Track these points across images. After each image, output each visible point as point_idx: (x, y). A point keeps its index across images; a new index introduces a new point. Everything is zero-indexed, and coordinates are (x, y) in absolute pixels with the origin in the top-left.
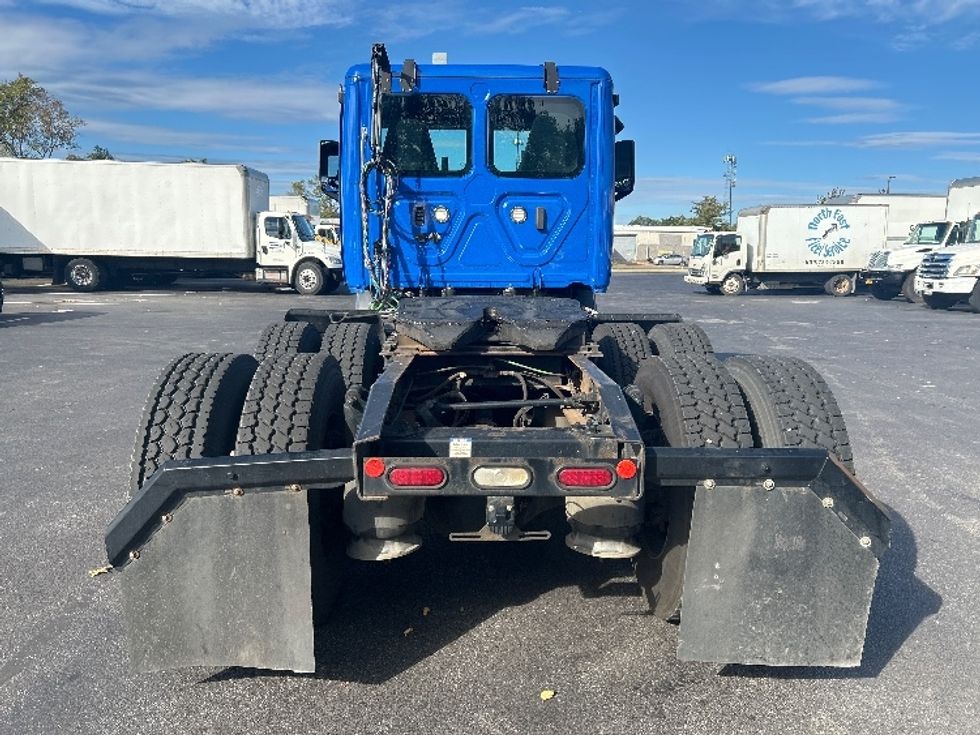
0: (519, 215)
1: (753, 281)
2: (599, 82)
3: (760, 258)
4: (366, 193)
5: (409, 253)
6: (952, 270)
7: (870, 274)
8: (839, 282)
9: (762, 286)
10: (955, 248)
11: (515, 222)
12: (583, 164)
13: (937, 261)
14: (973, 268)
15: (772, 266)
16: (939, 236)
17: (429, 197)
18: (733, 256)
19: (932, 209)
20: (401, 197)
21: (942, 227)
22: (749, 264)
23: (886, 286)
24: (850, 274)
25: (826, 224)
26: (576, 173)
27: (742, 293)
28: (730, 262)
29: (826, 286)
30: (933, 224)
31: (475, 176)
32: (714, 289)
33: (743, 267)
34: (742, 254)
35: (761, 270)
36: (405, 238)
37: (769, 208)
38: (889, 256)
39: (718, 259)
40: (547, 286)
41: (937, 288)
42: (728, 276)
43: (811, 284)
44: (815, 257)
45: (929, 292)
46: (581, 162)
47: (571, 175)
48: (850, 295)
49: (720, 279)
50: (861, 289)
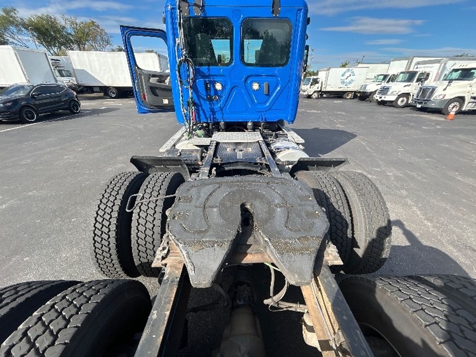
0: (256, 86)
1: (321, 94)
2: (302, 9)
3: (325, 86)
4: (180, 76)
5: (206, 106)
6: (389, 93)
7: (359, 92)
8: (349, 94)
9: (325, 96)
10: (391, 84)
11: (254, 90)
12: (289, 58)
13: (386, 89)
14: (397, 92)
15: (329, 89)
16: (384, 79)
17: (214, 77)
18: (317, 85)
19: (381, 69)
20: (200, 77)
21: (385, 76)
22: (321, 88)
23: (363, 96)
24: (352, 92)
25: (347, 74)
26: (286, 63)
27: (317, 98)
28: (316, 87)
29: (344, 96)
30: (382, 75)
31: (234, 66)
32: (309, 97)
33: (319, 89)
34: (319, 85)
35: (325, 90)
36: (203, 99)
37: (330, 68)
38: (367, 86)
39: (312, 86)
40: (268, 120)
41: (383, 99)
42: (314, 92)
43: (339, 95)
44: (342, 86)
45: (380, 100)
46: (288, 58)
47: (283, 65)
48: (351, 99)
49: (311, 93)
50: (355, 97)
